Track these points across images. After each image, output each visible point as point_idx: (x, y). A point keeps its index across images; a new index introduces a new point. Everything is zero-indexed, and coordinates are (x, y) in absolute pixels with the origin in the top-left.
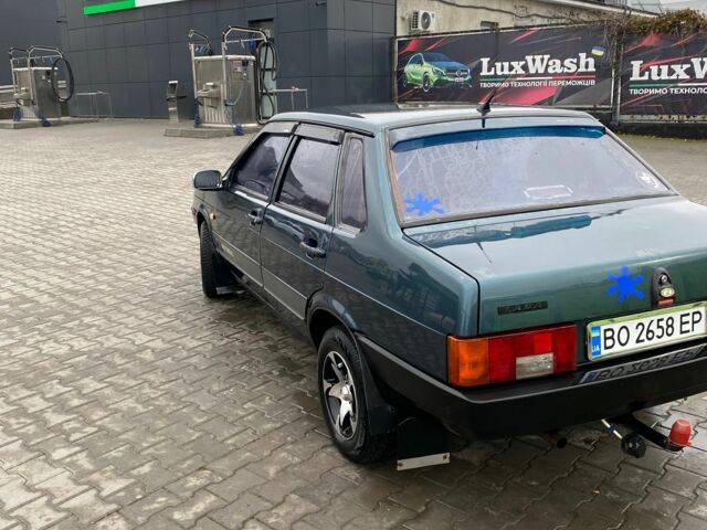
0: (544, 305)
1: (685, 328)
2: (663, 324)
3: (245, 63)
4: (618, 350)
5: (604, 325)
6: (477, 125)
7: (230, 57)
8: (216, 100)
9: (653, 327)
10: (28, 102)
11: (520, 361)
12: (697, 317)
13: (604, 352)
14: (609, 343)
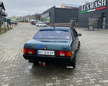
0: (31, 47)
1: (51, 53)
2: (48, 52)
3: (96, 20)
4: (41, 54)
5: (40, 50)
6: (54, 29)
7: (94, 19)
8: (91, 25)
9: (46, 52)
10: (71, 25)
11: (29, 52)
12: (53, 53)
13: (40, 54)
14: (40, 53)
